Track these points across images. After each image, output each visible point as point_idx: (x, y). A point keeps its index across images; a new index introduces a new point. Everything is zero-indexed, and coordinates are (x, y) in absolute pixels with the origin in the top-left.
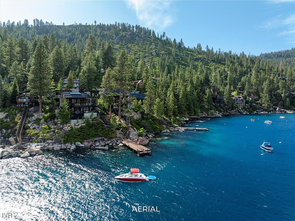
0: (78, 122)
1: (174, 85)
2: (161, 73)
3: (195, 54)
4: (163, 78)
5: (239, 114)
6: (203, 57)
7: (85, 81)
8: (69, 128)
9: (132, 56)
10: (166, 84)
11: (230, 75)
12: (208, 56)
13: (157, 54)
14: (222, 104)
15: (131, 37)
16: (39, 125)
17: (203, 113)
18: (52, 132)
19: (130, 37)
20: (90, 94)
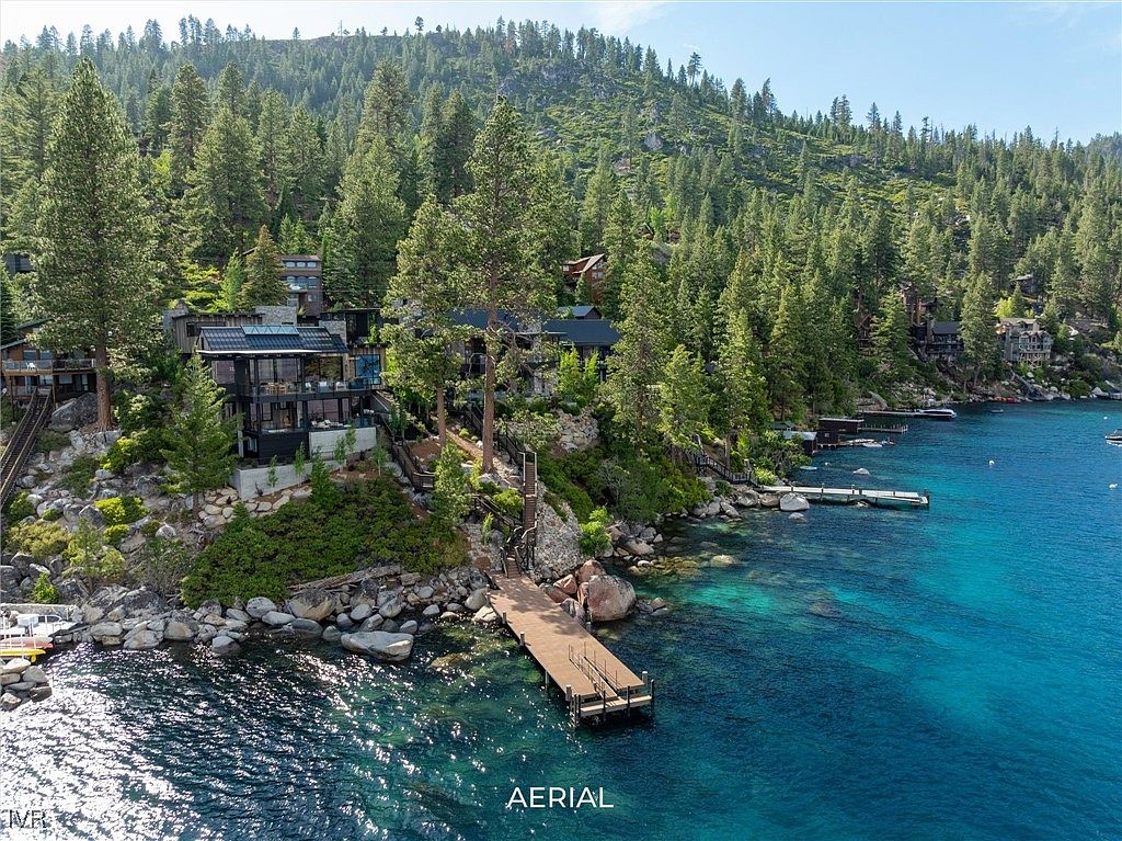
0: (273, 481)
1: (745, 278)
2: (685, 222)
3: (825, 143)
4: (693, 245)
5: (1024, 401)
6: (859, 154)
7: (347, 265)
8: (228, 511)
9: (563, 155)
10: (710, 272)
11: (980, 230)
12: (881, 149)
13: (665, 143)
14: (949, 354)
15: (558, 80)
16: (82, 494)
17: (871, 396)
18: (140, 535)
19: (554, 76)
20: (341, 330)
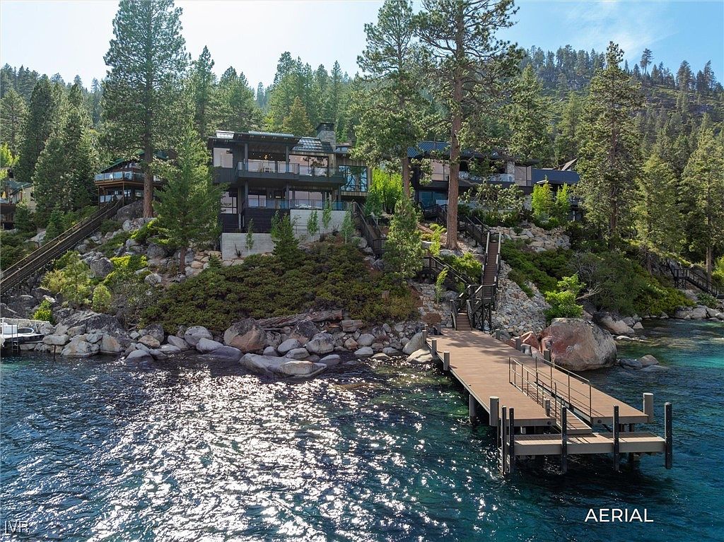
0: (249, 244)
20: (332, 139)
